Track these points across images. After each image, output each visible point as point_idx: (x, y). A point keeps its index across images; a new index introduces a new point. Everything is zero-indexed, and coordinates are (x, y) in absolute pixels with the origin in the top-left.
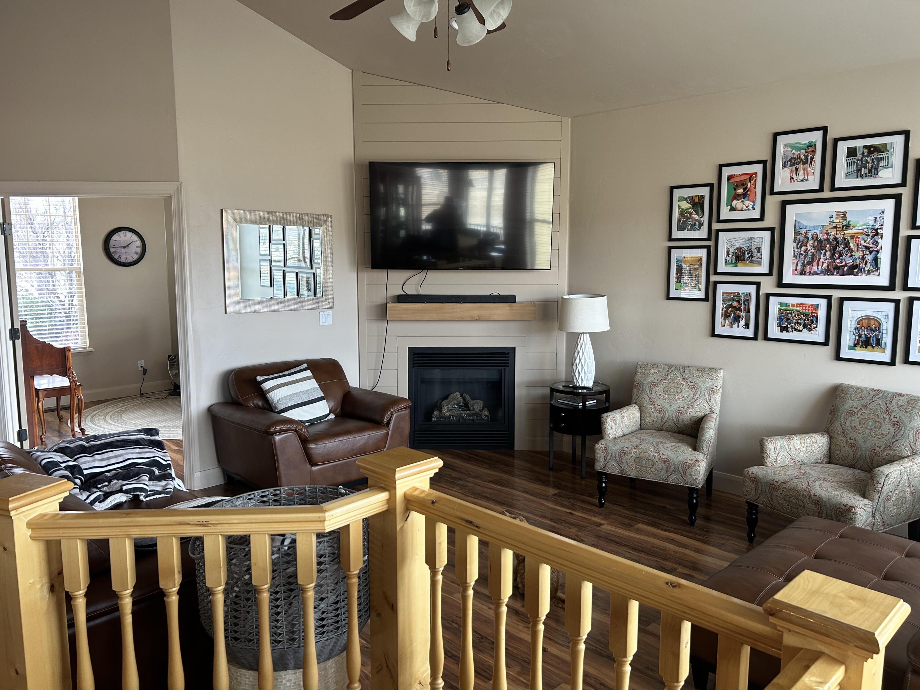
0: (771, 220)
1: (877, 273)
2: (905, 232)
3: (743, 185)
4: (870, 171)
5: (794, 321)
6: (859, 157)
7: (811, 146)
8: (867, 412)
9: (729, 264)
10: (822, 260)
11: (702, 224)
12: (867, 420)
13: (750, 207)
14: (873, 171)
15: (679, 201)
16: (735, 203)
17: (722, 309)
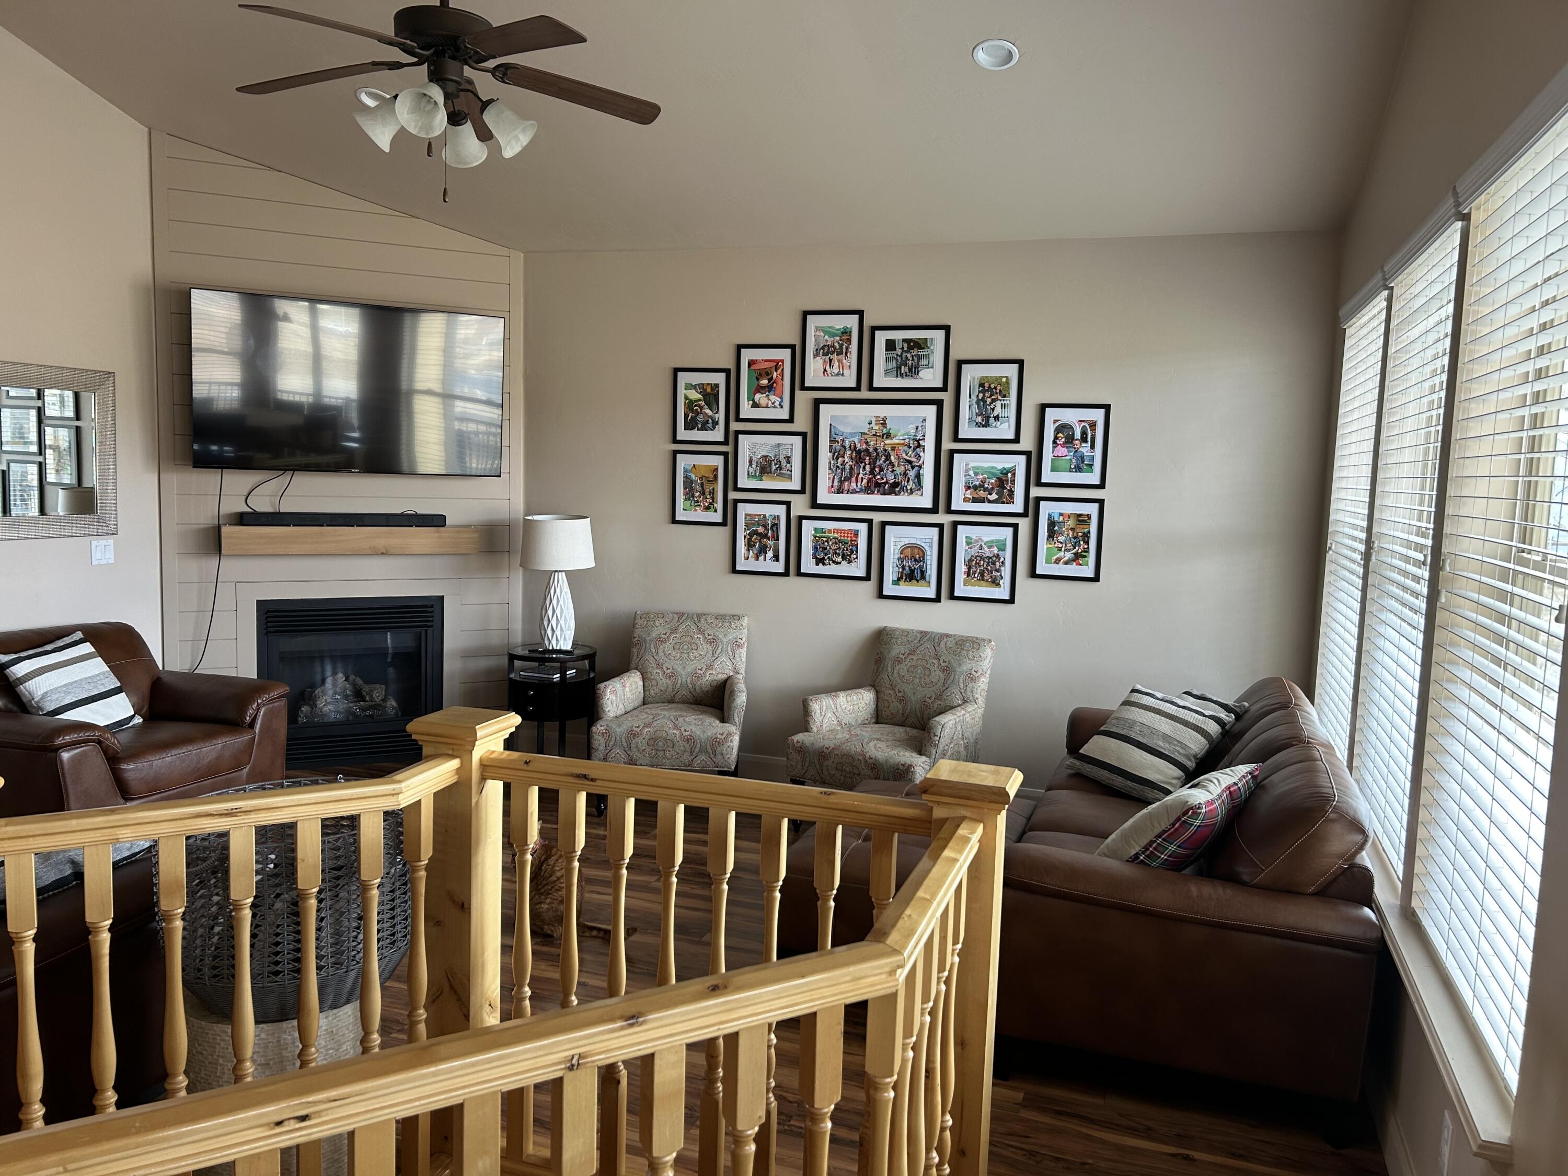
0: (802, 422)
1: (919, 492)
2: (947, 445)
3: (767, 374)
4: (910, 370)
5: (831, 551)
6: (899, 352)
7: (846, 332)
8: (915, 658)
9: (755, 476)
10: (861, 476)
11: (717, 423)
12: (916, 667)
13: (777, 404)
14: (914, 371)
15: (685, 389)
16: (758, 396)
17: (745, 537)
